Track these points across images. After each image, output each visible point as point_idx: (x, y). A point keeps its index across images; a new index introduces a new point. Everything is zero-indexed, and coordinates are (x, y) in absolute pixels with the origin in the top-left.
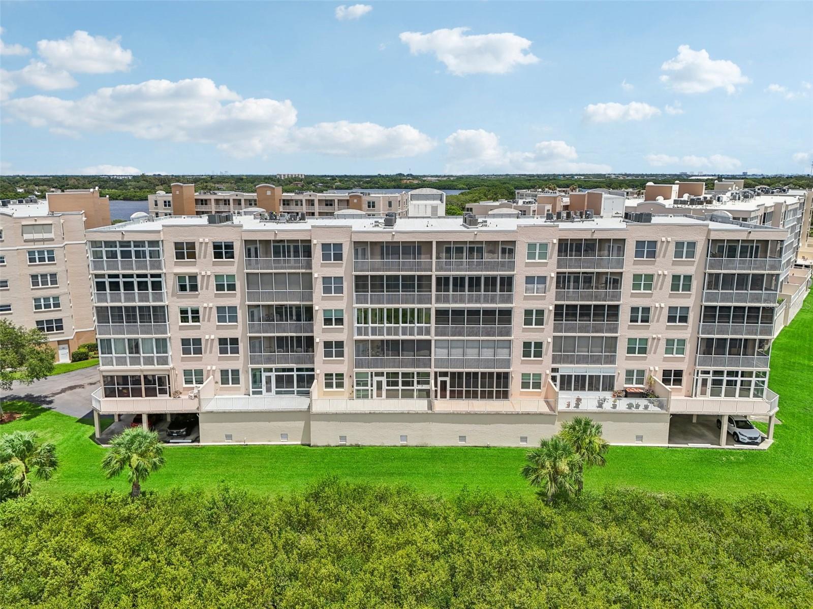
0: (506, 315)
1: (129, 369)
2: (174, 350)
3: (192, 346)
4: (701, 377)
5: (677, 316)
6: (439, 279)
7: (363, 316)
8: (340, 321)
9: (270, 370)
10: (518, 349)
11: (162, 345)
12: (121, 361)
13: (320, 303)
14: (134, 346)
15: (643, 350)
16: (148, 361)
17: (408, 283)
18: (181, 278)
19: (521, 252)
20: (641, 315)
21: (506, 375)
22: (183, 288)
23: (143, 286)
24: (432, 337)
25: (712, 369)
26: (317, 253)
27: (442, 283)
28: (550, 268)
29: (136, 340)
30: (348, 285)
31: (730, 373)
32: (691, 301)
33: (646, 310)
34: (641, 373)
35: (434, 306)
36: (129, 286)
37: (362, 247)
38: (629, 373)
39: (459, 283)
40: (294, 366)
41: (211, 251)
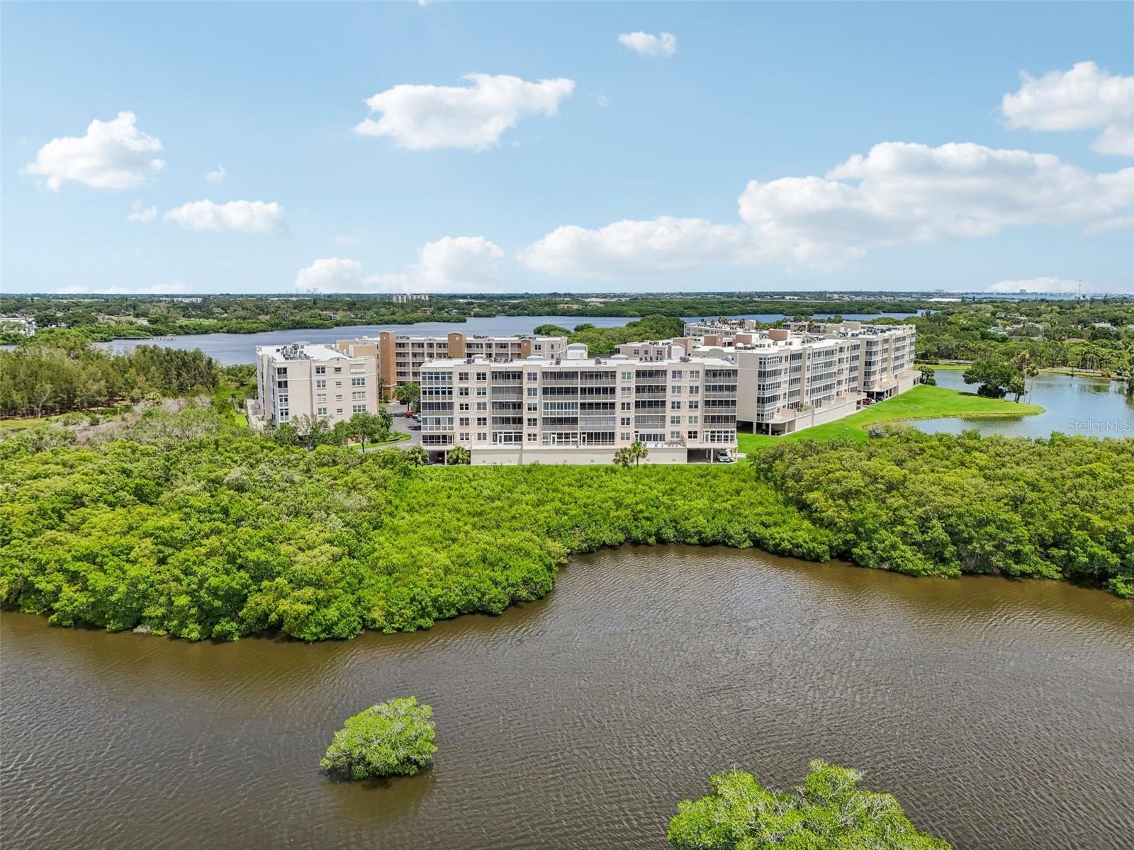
0: (612, 405)
1: (435, 432)
2: (456, 423)
3: (465, 422)
4: (706, 433)
5: (693, 405)
6: (581, 389)
7: (546, 406)
8: (535, 409)
9: (501, 433)
10: (619, 421)
11: (451, 420)
12: (431, 428)
13: (527, 400)
14: (438, 421)
15: (678, 422)
16: (445, 428)
17: (568, 391)
18: (461, 389)
19: (619, 376)
20: (676, 405)
21: (613, 433)
22: (461, 394)
23: (444, 393)
24: (579, 416)
25: (710, 430)
26: (525, 377)
27: (583, 391)
28: (633, 383)
29: (439, 419)
30: (539, 392)
31: (718, 432)
32: (699, 398)
33: (679, 403)
34: (678, 433)
35: (579, 401)
36: (437, 393)
37: (545, 375)
38: (673, 433)
39: (591, 391)
40: (513, 431)
41: (476, 376)
